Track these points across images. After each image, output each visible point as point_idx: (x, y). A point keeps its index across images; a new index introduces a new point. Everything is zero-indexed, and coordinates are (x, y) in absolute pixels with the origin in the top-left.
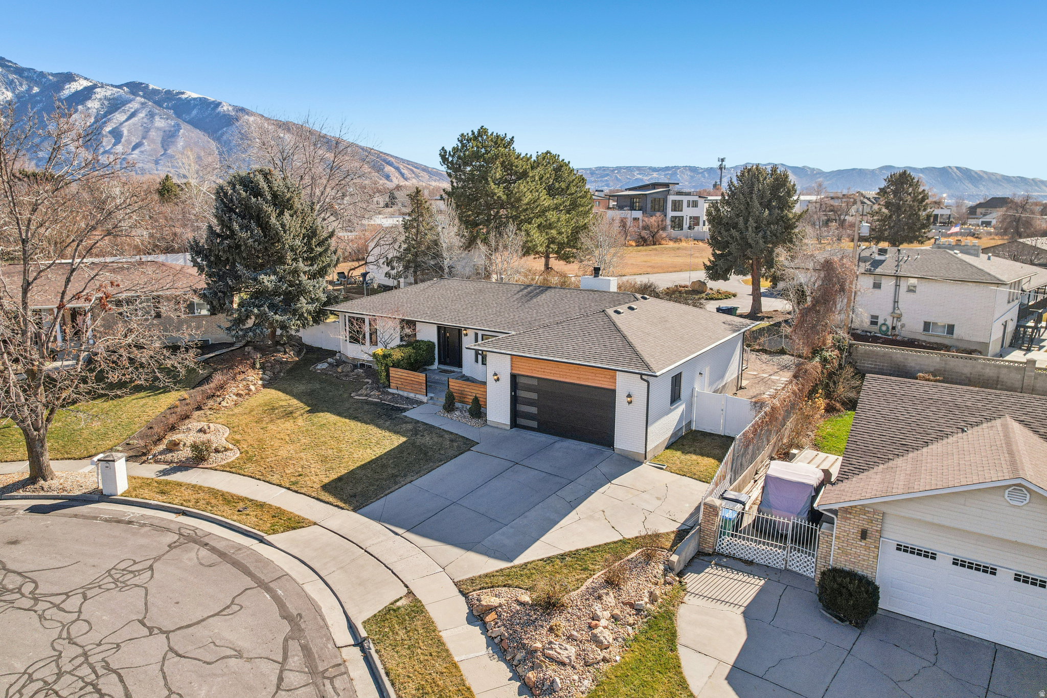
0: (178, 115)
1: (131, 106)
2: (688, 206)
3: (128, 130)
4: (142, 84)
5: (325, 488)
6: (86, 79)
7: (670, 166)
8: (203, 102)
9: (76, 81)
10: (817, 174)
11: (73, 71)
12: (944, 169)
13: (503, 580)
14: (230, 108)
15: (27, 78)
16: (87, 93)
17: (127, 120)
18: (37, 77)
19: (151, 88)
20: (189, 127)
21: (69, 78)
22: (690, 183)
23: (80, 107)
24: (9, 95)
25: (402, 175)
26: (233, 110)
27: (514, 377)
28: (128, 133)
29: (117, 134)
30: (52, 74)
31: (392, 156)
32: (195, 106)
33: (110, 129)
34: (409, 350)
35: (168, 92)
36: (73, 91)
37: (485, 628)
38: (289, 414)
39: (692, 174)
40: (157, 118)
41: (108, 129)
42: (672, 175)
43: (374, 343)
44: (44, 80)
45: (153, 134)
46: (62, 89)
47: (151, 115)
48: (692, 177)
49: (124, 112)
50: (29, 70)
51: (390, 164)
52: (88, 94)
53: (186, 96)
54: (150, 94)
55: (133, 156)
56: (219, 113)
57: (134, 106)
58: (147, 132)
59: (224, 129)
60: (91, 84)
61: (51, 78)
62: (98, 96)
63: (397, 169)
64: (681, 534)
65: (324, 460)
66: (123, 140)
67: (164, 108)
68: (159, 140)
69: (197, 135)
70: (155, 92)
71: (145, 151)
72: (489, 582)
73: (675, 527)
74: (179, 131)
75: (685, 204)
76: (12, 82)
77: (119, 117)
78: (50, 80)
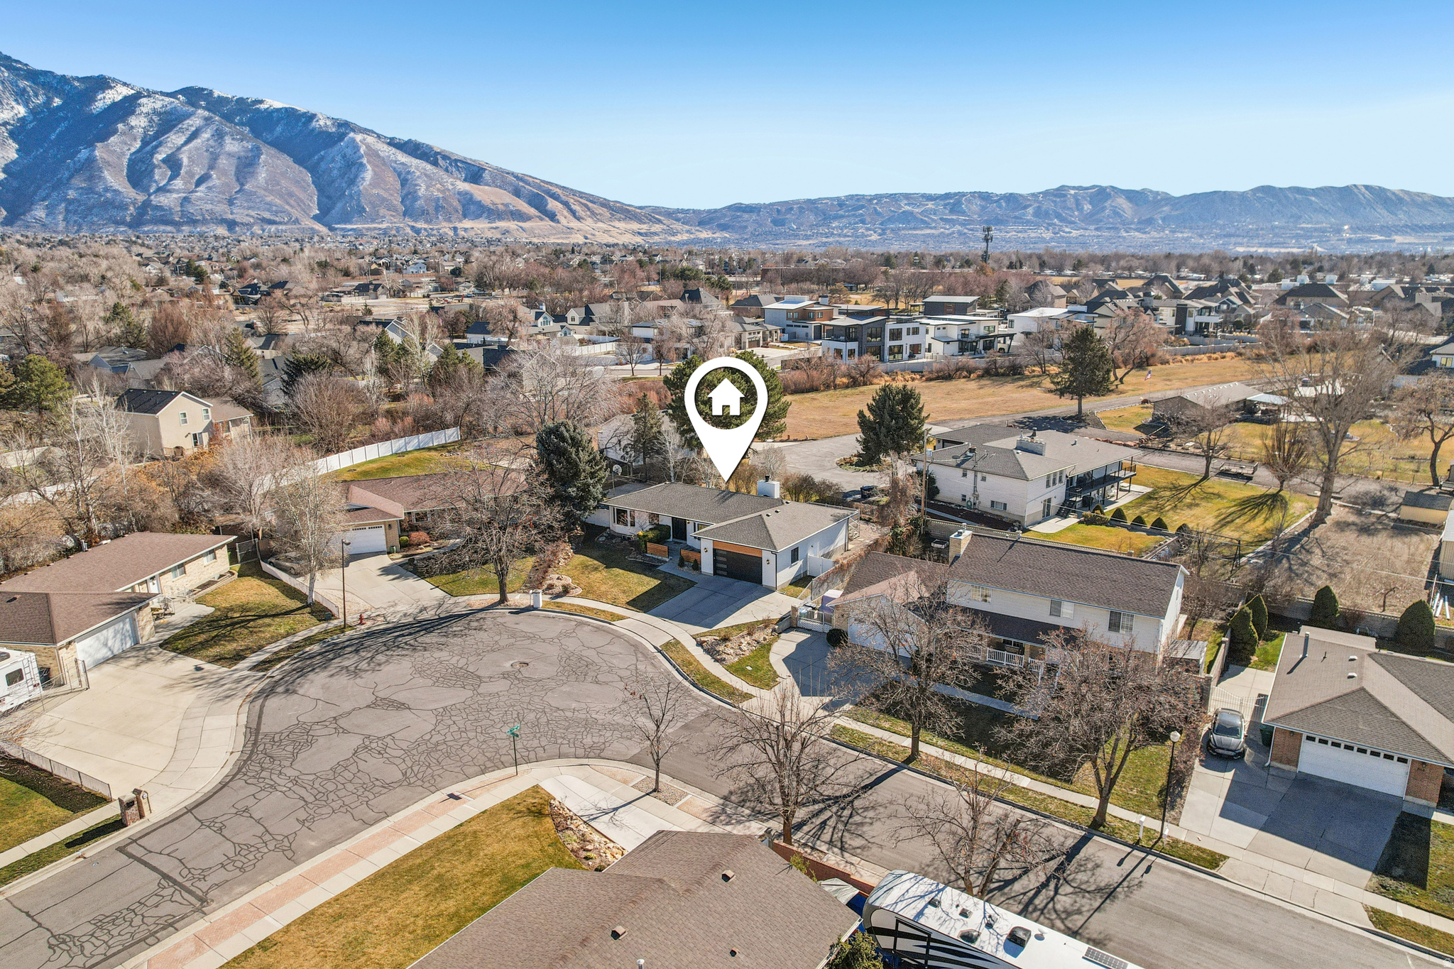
0: (257, 133)
1: (191, 122)
2: (908, 334)
3: (189, 158)
4: (203, 89)
5: (628, 603)
6: (125, 84)
7: (952, 191)
8: (290, 114)
9: (111, 88)
10: (1162, 200)
11: (107, 73)
12: (1347, 189)
13: (710, 634)
14: (329, 123)
15: (43, 85)
16: (127, 106)
17: (186, 143)
18: (58, 83)
19: (216, 95)
20: (273, 151)
21: (102, 83)
22: (980, 216)
23: (120, 126)
24: (21, 111)
25: (573, 213)
26: (333, 124)
27: (714, 550)
28: (190, 162)
29: (173, 163)
30: (78, 79)
31: (557, 186)
32: (279, 120)
33: (164, 156)
34: (657, 532)
35: (241, 101)
36: (109, 102)
37: (702, 647)
38: (596, 569)
39: (983, 203)
40: (228, 139)
41: (160, 156)
42: (954, 204)
43: (633, 525)
44: (67, 88)
45: (223, 161)
46: (93, 100)
47: (219, 135)
48: (983, 208)
49: (182, 131)
50: (45, 73)
51: (555, 197)
52: (131, 105)
53: (266, 106)
54: (216, 105)
55: (198, 194)
56: (313, 130)
57: (195, 122)
58: (216, 159)
59: (322, 153)
60: (133, 92)
61: (77, 84)
62: (144, 110)
63: (566, 204)
64: (781, 619)
65: (624, 592)
66: (182, 172)
67: (236, 124)
68: (232, 171)
69: (284, 162)
70: (223, 101)
71: (214, 186)
72: (704, 635)
73: (780, 616)
74: (259, 157)
75: (904, 332)
76: (23, 92)
77: (175, 139)
78: (76, 87)
